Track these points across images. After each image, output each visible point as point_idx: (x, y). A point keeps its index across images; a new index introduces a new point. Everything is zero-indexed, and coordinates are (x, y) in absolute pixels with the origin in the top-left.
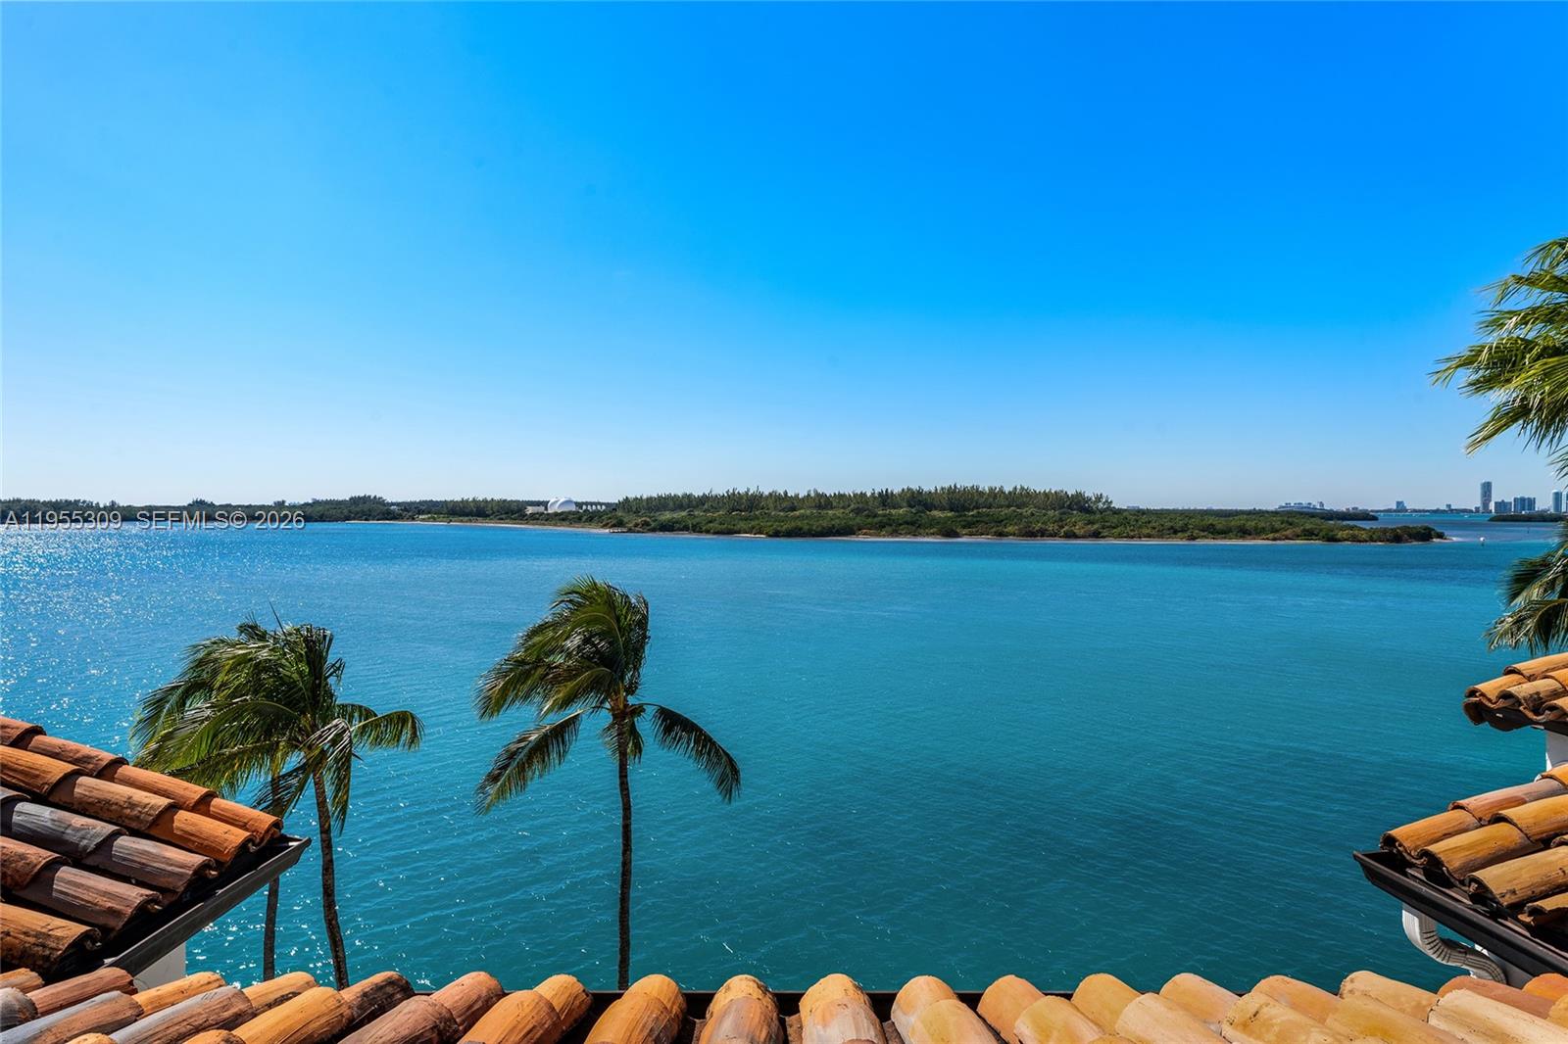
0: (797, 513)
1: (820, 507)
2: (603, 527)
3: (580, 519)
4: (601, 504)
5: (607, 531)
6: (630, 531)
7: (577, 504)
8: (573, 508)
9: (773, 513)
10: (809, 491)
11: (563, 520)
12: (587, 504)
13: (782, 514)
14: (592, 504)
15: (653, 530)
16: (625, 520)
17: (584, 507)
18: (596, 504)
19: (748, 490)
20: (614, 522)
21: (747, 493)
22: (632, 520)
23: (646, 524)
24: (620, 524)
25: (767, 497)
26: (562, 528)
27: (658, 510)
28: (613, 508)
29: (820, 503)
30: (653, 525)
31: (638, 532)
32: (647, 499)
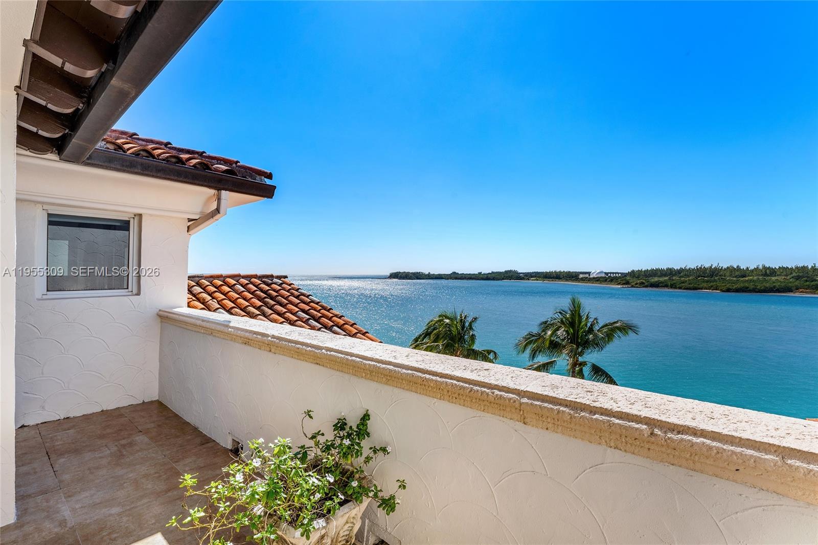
0: (747, 279)
1: (766, 275)
2: (618, 284)
3: (606, 280)
4: (618, 273)
5: (620, 286)
6: (632, 286)
7: (605, 273)
8: (603, 275)
9: (728, 279)
10: (759, 265)
11: (597, 281)
12: (611, 273)
13: (734, 279)
14: (613, 273)
15: (646, 286)
16: (630, 281)
17: (609, 275)
18: (616, 273)
19: (712, 265)
20: (624, 282)
21: (711, 267)
22: (634, 281)
23: (642, 283)
24: (627, 283)
25: (725, 269)
26: (596, 285)
27: (651, 276)
28: (624, 275)
29: (766, 272)
30: (646, 284)
31: (637, 287)
32: (645, 271)
